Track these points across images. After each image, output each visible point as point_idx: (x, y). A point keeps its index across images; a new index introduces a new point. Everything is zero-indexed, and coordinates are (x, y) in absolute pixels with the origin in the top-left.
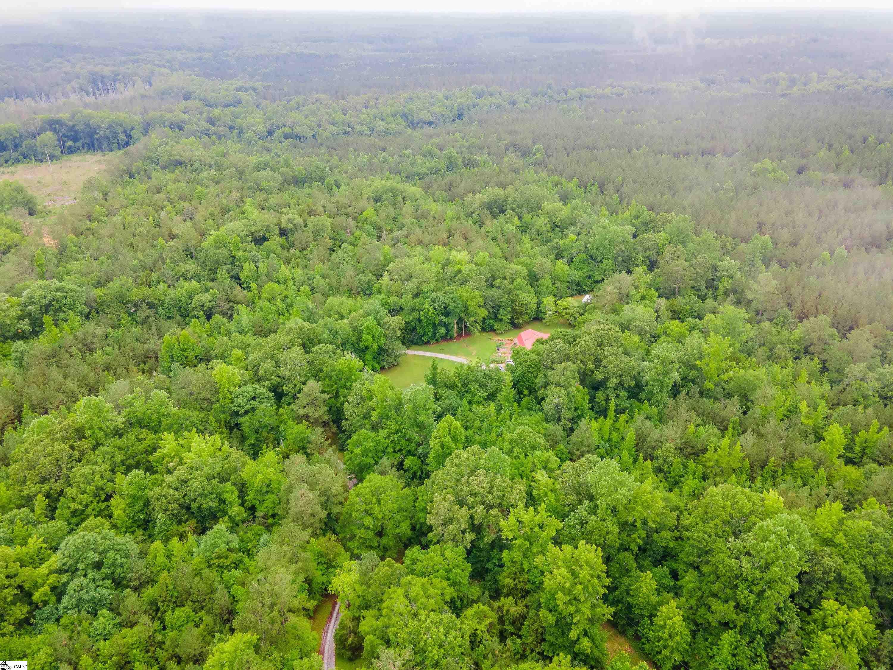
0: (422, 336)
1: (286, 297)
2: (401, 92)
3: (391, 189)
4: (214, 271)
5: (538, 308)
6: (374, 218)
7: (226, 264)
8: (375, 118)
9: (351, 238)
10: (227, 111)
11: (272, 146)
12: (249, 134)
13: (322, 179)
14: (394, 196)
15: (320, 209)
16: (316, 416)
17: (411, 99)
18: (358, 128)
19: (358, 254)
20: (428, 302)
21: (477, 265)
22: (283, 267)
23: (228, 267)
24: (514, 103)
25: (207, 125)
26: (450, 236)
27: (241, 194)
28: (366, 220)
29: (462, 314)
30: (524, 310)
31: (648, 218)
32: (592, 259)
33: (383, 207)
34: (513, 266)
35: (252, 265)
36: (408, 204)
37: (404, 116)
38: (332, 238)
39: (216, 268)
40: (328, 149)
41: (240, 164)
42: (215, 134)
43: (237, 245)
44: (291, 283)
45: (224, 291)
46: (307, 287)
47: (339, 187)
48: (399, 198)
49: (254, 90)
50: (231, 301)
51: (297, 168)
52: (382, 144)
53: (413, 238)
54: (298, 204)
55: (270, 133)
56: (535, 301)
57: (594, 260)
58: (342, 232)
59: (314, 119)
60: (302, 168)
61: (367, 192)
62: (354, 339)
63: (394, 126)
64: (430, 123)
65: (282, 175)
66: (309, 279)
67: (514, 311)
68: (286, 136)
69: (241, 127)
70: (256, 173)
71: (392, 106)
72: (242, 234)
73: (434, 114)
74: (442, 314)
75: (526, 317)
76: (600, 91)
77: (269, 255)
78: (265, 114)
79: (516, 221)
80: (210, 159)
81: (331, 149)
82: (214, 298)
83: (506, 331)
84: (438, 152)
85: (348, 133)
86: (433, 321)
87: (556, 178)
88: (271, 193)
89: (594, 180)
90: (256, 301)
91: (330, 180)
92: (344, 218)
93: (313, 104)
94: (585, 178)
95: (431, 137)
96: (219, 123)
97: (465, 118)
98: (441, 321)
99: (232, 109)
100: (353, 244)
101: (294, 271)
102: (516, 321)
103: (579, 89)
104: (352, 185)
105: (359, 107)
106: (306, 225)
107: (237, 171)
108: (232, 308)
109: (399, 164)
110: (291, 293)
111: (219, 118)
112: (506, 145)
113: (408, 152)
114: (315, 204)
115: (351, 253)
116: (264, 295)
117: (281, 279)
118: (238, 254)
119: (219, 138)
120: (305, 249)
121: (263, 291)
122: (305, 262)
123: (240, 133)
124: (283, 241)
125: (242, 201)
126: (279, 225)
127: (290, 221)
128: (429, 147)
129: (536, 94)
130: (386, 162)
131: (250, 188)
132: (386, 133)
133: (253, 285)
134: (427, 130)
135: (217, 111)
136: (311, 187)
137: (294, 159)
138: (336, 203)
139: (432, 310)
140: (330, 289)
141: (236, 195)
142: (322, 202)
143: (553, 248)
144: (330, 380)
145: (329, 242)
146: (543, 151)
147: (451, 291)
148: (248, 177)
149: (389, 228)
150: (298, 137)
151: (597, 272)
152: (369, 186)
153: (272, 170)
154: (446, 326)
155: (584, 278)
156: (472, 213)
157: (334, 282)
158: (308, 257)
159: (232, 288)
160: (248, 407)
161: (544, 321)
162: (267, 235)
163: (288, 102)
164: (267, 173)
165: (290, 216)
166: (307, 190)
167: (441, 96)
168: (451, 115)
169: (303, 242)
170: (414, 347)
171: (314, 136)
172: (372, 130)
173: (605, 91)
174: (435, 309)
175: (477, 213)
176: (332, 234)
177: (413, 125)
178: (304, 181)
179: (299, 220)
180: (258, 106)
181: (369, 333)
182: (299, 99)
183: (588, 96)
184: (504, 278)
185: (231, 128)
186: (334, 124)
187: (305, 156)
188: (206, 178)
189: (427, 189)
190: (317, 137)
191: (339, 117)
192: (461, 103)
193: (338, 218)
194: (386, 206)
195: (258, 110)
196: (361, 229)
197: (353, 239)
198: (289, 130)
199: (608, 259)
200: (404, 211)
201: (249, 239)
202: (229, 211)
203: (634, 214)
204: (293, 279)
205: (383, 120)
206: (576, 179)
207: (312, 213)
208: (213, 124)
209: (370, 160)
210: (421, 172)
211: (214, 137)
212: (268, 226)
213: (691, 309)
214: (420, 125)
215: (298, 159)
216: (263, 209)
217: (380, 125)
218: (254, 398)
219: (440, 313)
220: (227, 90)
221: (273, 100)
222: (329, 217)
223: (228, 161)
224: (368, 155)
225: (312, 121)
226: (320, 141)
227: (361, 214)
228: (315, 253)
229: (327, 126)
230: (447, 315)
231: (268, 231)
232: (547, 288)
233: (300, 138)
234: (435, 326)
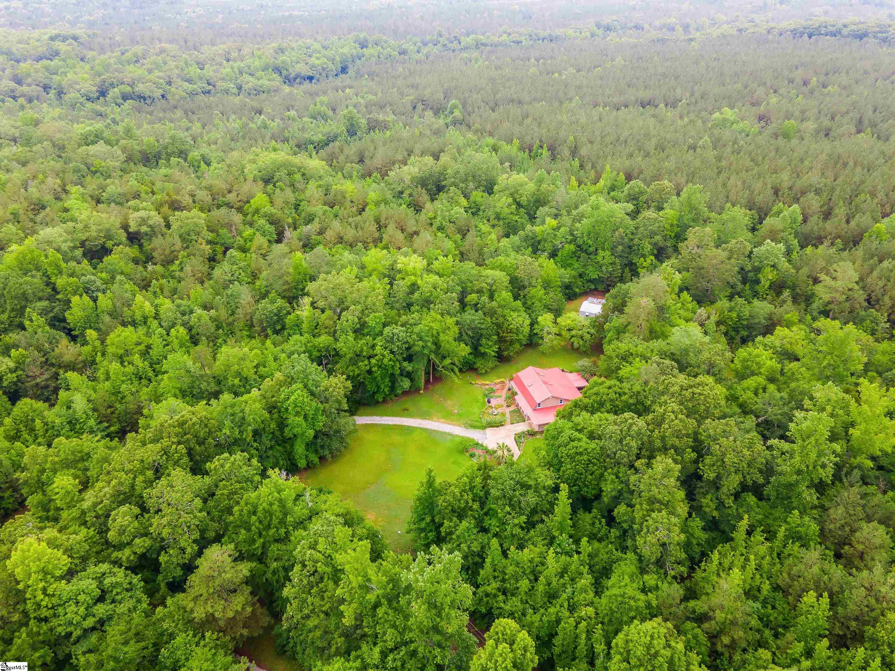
0: (374, 393)
1: (149, 347)
2: (268, 41)
3: (285, 165)
4: (21, 312)
5: (531, 330)
6: (268, 209)
7: (40, 299)
8: (241, 73)
9: (239, 241)
10: (39, 65)
11: (107, 110)
12: (72, 95)
13: (183, 154)
14: (289, 174)
15: (187, 200)
16: (231, 614)
17: (282, 51)
18: (221, 85)
19: (253, 265)
20: (379, 342)
21: (440, 276)
22: (139, 298)
23: (45, 303)
24: (403, 52)
25: (13, 85)
26: (379, 229)
27: (62, 179)
28: (257, 211)
29: (433, 356)
30: (515, 337)
31: (637, 190)
32: (581, 250)
33: (278, 190)
34: (489, 272)
35: (86, 298)
36: (312, 185)
37: (278, 70)
38: (209, 242)
39: (24, 308)
40: (186, 112)
41: (58, 135)
42: (23, 95)
43: (58, 267)
44: (154, 324)
45: (39, 349)
46: (182, 330)
47: (208, 164)
48: (298, 177)
49: (75, 38)
50: (52, 365)
51: (145, 139)
52: (255, 104)
53: (330, 234)
54: (153, 193)
55: (103, 93)
56: (528, 322)
57: (586, 251)
58: (223, 231)
59: (161, 74)
60: (152, 139)
61: (250, 170)
62: (273, 425)
63: (266, 82)
64: (311, 78)
65: (124, 150)
66: (183, 314)
67: (501, 340)
68: (125, 97)
69: (60, 85)
70: (85, 147)
71: (260, 58)
72: (65, 247)
73: (313, 67)
74: (405, 360)
75: (517, 346)
76: (496, 39)
77: (113, 278)
78: (92, 68)
79: (464, 202)
80: (13, 130)
81: (189, 113)
82: (20, 365)
83: (492, 369)
84: (330, 113)
85: (209, 92)
86: (390, 371)
87: (490, 140)
88: (109, 177)
89: (541, 141)
90: (99, 358)
91: (194, 154)
92: (224, 210)
93: (157, 55)
94: (528, 139)
95: (317, 95)
96: (29, 80)
97: (351, 71)
98: (402, 369)
99: (45, 62)
100: (244, 250)
101: (157, 301)
102: (506, 353)
103: (473, 36)
104: (228, 162)
105: (218, 59)
106: (168, 226)
107: (54, 146)
108: (56, 376)
109: (284, 129)
110: (156, 341)
111: (28, 75)
112: (412, 102)
113: (293, 113)
114: (178, 193)
115: (242, 264)
116: (110, 350)
117: (138, 317)
118: (60, 282)
119: (30, 101)
120: (172, 262)
121: (108, 342)
122: (173, 284)
123: (60, 93)
124: (133, 251)
125: (66, 192)
126: (125, 227)
127: (143, 221)
128: (318, 106)
129: (425, 44)
130: (265, 127)
131: (77, 171)
132: (258, 91)
133: (91, 334)
134: (307, 85)
135: (24, 66)
136: (168, 165)
137: (139, 126)
138: (209, 188)
139: (388, 356)
140: (218, 328)
141: (53, 182)
142: (189, 188)
143: (526, 239)
144: (249, 530)
145: (207, 249)
146: (460, 107)
147: (411, 321)
148: (72, 155)
149: (290, 220)
150: (142, 98)
151: (591, 268)
152: (254, 161)
153: (108, 142)
154: (409, 375)
155: (574, 277)
156: (402, 193)
157: (223, 314)
158: (177, 273)
159: (53, 342)
160: (90, 622)
161: (541, 348)
162: (109, 244)
163: (123, 54)
164: (100, 147)
165: (142, 214)
166: (163, 171)
167: (317, 46)
168: (334, 68)
169: (167, 252)
170: (362, 410)
171: (163, 96)
172: (240, 88)
173: (502, 38)
174: (392, 352)
175: (407, 192)
176: (210, 236)
177: (289, 80)
178: (157, 157)
179: (156, 219)
180: (82, 60)
181: (297, 414)
182: (138, 49)
183: (483, 44)
184: (480, 292)
185: (46, 88)
186: (189, 81)
187: (154, 123)
188: (7, 158)
189: (330, 160)
190: (169, 97)
191: (194, 71)
192: (343, 54)
193: (215, 213)
194: (282, 190)
195: (82, 63)
196: (251, 224)
197: (242, 242)
198: (128, 89)
199: (603, 249)
200: (308, 193)
201: (79, 252)
202: (44, 207)
203: (609, 184)
204: (156, 316)
205: (252, 75)
206: (516, 141)
207: (176, 206)
208: (19, 82)
209: (245, 125)
210: (315, 138)
211: (21, 100)
212: (108, 230)
213: (738, 316)
214: (298, 80)
215: (145, 126)
216: (98, 201)
217: (250, 82)
218: (101, 599)
219: (400, 358)
220: (38, 40)
221: (102, 51)
222: (202, 210)
223: (40, 131)
224: (241, 119)
225: (160, 78)
226: (172, 102)
227: (248, 202)
228: (188, 269)
229: (179, 82)
230: (409, 359)
231: (109, 237)
232: (540, 300)
233: (145, 99)
234: (393, 379)
